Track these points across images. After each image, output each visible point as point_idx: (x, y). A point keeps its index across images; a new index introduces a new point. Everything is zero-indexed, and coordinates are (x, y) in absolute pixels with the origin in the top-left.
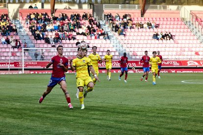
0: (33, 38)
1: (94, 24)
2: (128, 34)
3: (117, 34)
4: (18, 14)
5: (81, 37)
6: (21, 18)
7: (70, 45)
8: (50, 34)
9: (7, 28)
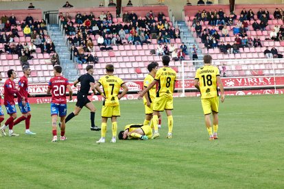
4: (183, 13)
5: (272, 43)
6: (187, 18)
7: (256, 55)
8: (228, 39)
9: (166, 34)
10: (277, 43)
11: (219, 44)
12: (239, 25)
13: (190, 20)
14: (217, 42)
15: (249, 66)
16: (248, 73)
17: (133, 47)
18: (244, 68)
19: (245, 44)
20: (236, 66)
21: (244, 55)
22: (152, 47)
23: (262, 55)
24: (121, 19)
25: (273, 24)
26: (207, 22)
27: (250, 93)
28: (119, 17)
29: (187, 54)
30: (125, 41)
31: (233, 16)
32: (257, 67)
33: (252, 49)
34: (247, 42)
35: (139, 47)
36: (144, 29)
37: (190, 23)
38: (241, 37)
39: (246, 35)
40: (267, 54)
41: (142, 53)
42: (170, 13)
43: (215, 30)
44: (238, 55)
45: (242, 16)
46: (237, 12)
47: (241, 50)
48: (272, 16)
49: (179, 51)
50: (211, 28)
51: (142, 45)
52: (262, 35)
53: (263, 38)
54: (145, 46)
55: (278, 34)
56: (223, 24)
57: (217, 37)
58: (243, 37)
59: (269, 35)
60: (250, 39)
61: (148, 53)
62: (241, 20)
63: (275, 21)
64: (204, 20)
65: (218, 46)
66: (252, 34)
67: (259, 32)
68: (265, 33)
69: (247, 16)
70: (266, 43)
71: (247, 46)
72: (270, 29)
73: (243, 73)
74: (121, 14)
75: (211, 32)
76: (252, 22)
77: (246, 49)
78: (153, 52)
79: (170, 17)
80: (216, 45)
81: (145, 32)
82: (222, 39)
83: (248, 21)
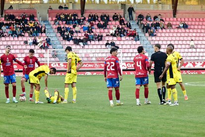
0: (62, 39)
1: (124, 24)
2: (159, 35)
3: (147, 34)
4: (48, 15)
5: (111, 38)
6: (50, 19)
7: (99, 47)
8: (79, 35)
9: (35, 30)
10: (115, 38)
11: (73, 38)
12: (87, 24)
13: (52, 20)
14: (72, 37)
15: (94, 54)
16: (94, 59)
17: (12, 39)
18: (91, 55)
19: (92, 38)
20: (86, 54)
21: (91, 47)
22: (25, 39)
23: (104, 47)
24: (3, 19)
25: (112, 24)
26: (65, 22)
27: (95, 74)
28: (2, 17)
29: (50, 45)
30: (6, 34)
31: (83, 18)
32: (100, 55)
33: (97, 42)
34: (93, 37)
35: (16, 38)
36: (19, 26)
37: (53, 22)
38: (89, 34)
39: (92, 32)
40: (108, 46)
41: (18, 43)
42: (38, 15)
43: (71, 28)
44: (86, 47)
45: (90, 18)
46: (86, 15)
47: (89, 42)
48: (111, 19)
49: (44, 42)
50: (67, 26)
51: (18, 37)
52: (104, 32)
53: (104, 35)
54: (20, 38)
55: (115, 31)
56: (76, 23)
57: (72, 32)
58: (90, 33)
59: (109, 32)
60: (95, 35)
61: (22, 43)
62: (89, 21)
63: (114, 23)
64: (62, 20)
65: (73, 39)
66: (97, 31)
67: (102, 30)
68: (106, 31)
69: (93, 18)
70: (107, 38)
71: (93, 40)
72: (110, 28)
73: (90, 59)
74: (4, 15)
75: (67, 29)
76: (97, 22)
77: (93, 42)
78: (26, 42)
79: (38, 18)
80: (71, 39)
81: (20, 28)
82: (75, 34)
83: (94, 22)
